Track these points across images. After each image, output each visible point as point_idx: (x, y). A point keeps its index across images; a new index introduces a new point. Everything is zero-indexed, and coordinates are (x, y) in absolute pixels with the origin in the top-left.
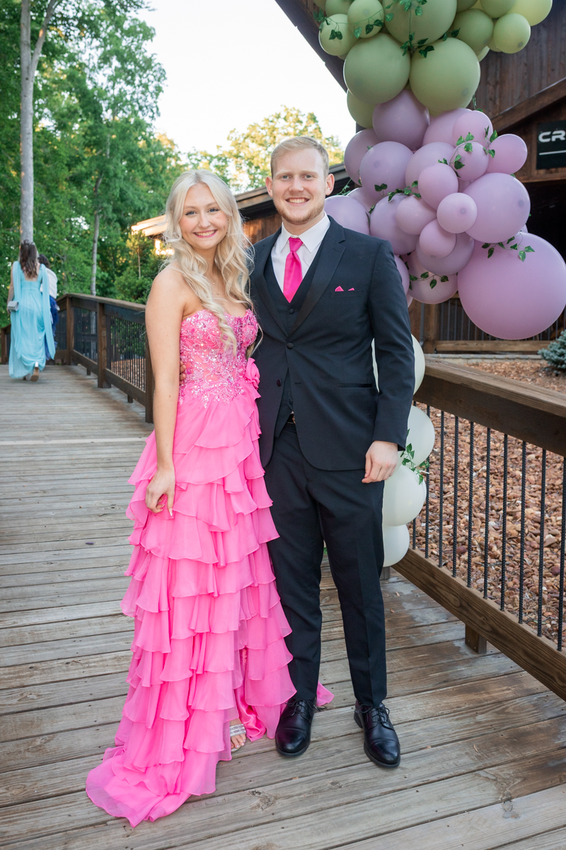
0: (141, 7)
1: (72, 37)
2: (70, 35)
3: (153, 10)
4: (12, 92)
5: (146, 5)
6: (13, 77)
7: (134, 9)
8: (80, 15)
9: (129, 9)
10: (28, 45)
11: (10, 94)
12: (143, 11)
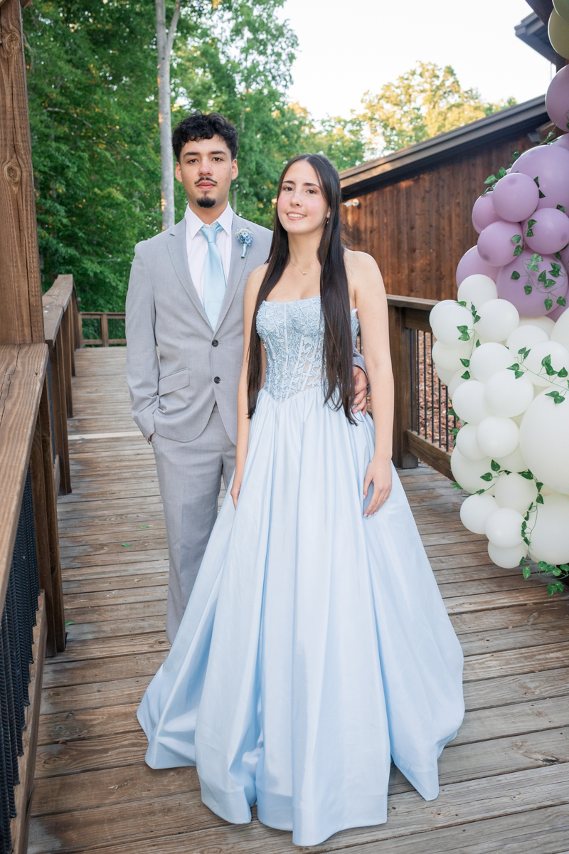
1: (205, 12)
2: (203, 10)
4: (149, 74)
6: (150, 58)
10: (163, 24)
11: (147, 76)
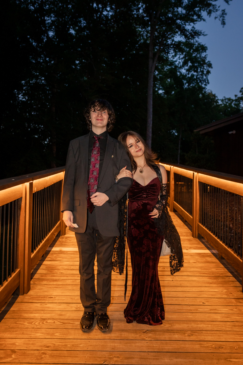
0: (200, 35)
1: (170, 53)
2: (169, 52)
3: (206, 35)
5: (203, 34)
7: (197, 36)
8: (174, 43)
9: (195, 37)
10: (152, 58)
12: (201, 37)
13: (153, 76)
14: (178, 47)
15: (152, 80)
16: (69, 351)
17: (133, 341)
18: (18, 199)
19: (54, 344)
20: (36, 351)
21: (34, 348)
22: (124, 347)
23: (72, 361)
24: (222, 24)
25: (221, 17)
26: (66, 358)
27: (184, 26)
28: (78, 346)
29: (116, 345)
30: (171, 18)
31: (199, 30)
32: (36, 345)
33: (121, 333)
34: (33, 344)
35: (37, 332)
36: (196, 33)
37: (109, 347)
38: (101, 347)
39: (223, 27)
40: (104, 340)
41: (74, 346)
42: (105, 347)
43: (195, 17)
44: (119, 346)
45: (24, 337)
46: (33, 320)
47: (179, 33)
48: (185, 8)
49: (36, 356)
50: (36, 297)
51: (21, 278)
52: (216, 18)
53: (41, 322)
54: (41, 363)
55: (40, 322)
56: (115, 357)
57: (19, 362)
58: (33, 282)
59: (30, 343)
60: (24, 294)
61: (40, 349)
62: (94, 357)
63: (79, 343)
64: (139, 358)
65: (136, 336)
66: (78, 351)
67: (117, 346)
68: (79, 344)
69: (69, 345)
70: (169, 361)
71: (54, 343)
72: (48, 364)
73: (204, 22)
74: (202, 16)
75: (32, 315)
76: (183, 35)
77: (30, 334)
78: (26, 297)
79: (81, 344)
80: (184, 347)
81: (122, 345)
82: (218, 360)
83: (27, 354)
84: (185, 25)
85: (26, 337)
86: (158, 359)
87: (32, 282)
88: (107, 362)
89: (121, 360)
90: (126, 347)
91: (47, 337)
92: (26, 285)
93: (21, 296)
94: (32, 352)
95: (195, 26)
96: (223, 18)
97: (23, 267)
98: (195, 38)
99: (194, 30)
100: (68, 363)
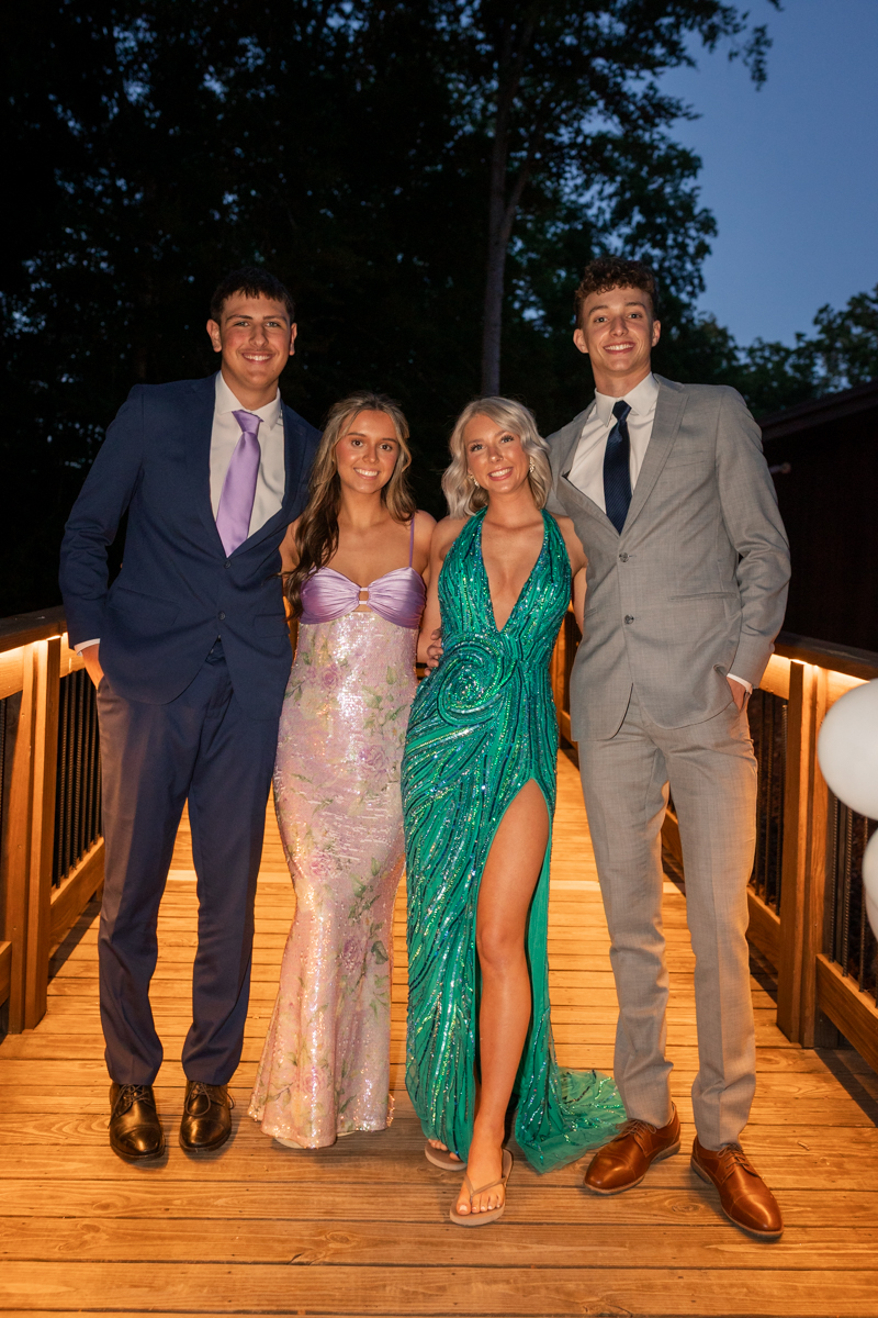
0: (674, 116)
1: (568, 175)
2: (565, 172)
3: (696, 117)
5: (684, 111)
7: (664, 120)
8: (580, 139)
9: (657, 121)
10: (501, 194)
12: (679, 123)
13: (502, 258)
14: (595, 156)
15: (500, 271)
16: (177, 1221)
17: (397, 1187)
18: (6, 699)
19: (128, 1199)
20: (64, 1220)
21: (56, 1211)
22: (366, 1206)
23: (185, 1254)
24: (753, 78)
25: (750, 52)
26: (167, 1242)
27: (619, 79)
28: (208, 1205)
29: (337, 1199)
30: (573, 51)
31: (670, 99)
32: (62, 1201)
33: (358, 1160)
34: (52, 1197)
35: (67, 1157)
36: (661, 109)
37: (314, 1206)
38: (286, 1206)
39: (758, 89)
40: (299, 1185)
41: (195, 1204)
42: (300, 1206)
43: (659, 51)
44: (351, 1203)
45: (23, 1176)
46: (53, 1118)
47: (601, 104)
48: (622, 15)
49: (64, 1236)
50: (67, 1041)
51: (13, 973)
52: (732, 55)
53: (84, 1125)
54: (80, 1261)
55: (78, 1125)
56: (333, 1238)
57: (6, 1255)
58: (57, 989)
59: (45, 1192)
60: (23, 1028)
61: (78, 1214)
62: (263, 1240)
63: (212, 1194)
64: (415, 1243)
65: (407, 1170)
66: (208, 1219)
67: (344, 1202)
68: (213, 1197)
69: (178, 1202)
70: (515, 1250)
71: (126, 1193)
72: (104, 1261)
73: (691, 70)
74: (683, 45)
75: (51, 1101)
76: (614, 112)
77: (45, 1165)
78: (31, 1041)
79: (219, 1197)
80: (567, 1207)
81: (360, 1200)
82: (680, 1246)
83: (32, 1230)
84: (624, 77)
85: (28, 1173)
86: (480, 1245)
87: (51, 990)
88: (306, 1257)
89: (354, 1247)
90: (373, 1207)
91: (102, 1175)
92: (30, 999)
93: (14, 1036)
94: (50, 1223)
95: (658, 84)
96: (759, 58)
97: (22, 934)
98: (657, 125)
99: (653, 97)
100: (175, 1259)
